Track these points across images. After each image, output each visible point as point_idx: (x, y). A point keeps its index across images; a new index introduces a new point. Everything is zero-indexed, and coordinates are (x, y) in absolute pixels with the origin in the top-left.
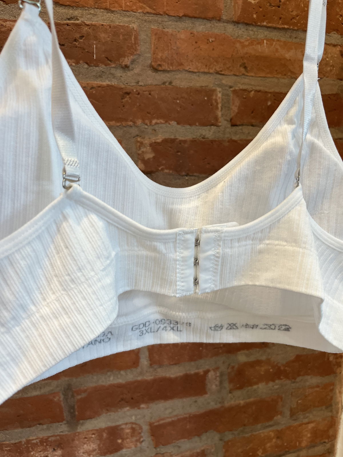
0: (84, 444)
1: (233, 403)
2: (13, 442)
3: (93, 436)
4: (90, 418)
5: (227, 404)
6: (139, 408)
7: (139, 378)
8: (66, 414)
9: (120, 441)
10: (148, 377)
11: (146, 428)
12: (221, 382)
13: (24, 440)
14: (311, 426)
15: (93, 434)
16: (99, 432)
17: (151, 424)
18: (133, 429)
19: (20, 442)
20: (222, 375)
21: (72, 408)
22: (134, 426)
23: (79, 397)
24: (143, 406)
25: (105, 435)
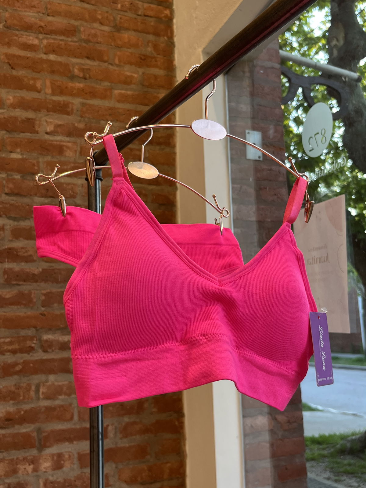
0: (45, 462)
1: (122, 445)
2: (10, 458)
3: (50, 458)
4: (49, 447)
5: (119, 446)
6: (73, 443)
7: (73, 427)
8: (37, 443)
9: (62, 462)
10: (78, 426)
11: (76, 456)
12: (116, 433)
13: (15, 458)
14: (168, 465)
15: (50, 456)
16: (53, 455)
17: (79, 454)
18: (70, 456)
19: (13, 459)
20: (116, 428)
21: (40, 440)
22: (71, 454)
23: (44, 434)
24: (75, 442)
25: (55, 458)
